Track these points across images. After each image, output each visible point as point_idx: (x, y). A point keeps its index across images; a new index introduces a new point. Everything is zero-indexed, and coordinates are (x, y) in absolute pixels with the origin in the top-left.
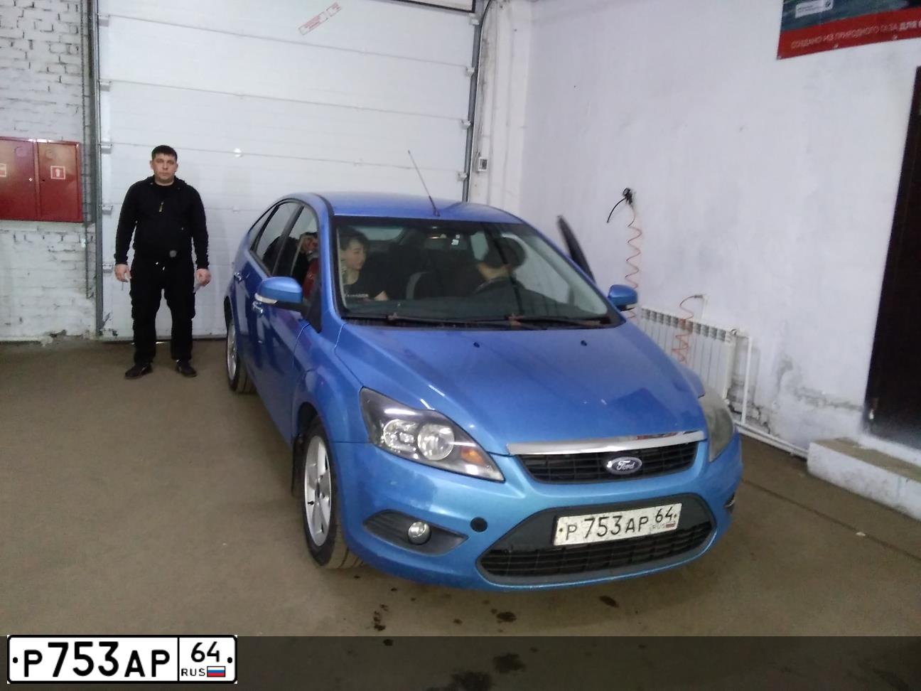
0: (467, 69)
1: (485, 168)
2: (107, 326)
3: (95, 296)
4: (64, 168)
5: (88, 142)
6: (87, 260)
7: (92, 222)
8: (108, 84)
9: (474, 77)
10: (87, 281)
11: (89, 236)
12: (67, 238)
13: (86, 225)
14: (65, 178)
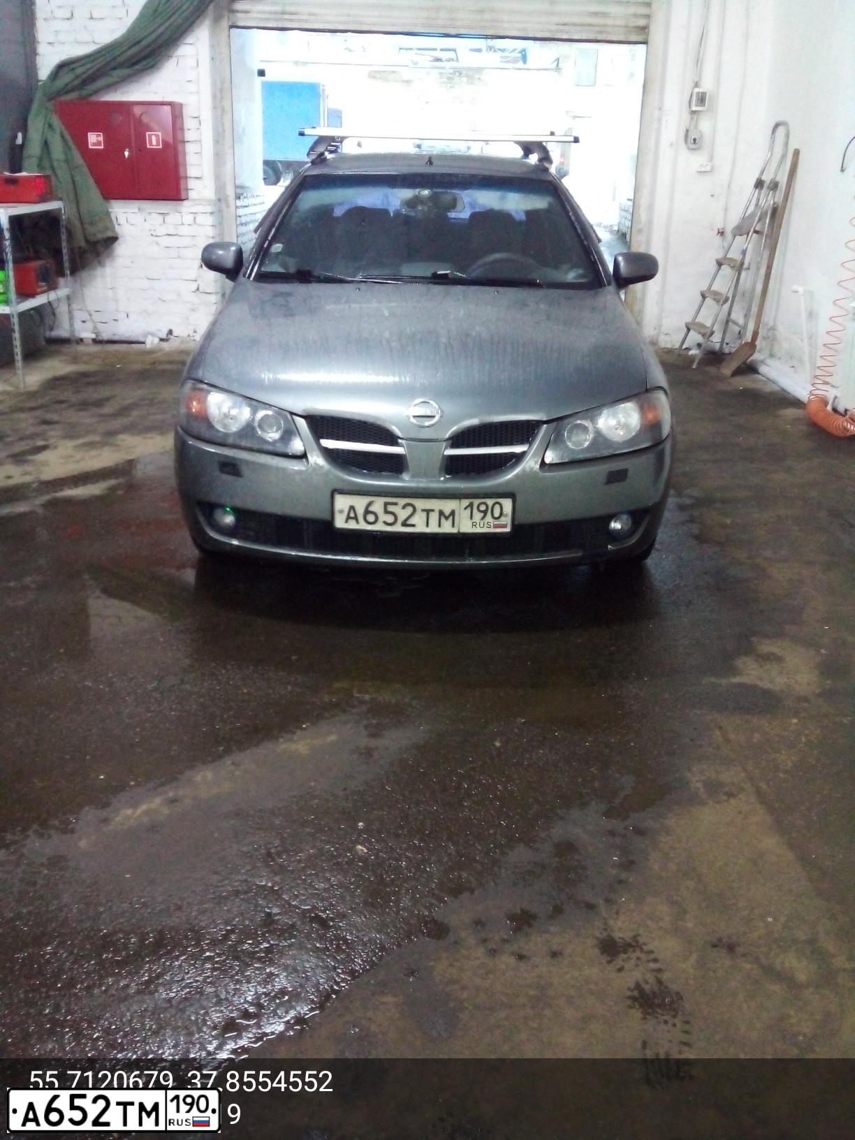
1: (704, 106)
4: (160, 134)
12: (168, 219)
14: (161, 147)
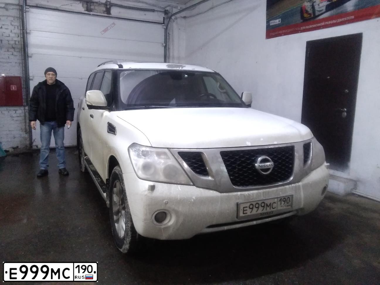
0: (163, 44)
2: (34, 144)
3: (29, 133)
4: (16, 86)
5: (24, 76)
6: (25, 119)
7: (27, 106)
8: (31, 55)
9: (165, 47)
10: (26, 127)
11: (26, 110)
12: (17, 112)
13: (24, 106)
14: (16, 90)
